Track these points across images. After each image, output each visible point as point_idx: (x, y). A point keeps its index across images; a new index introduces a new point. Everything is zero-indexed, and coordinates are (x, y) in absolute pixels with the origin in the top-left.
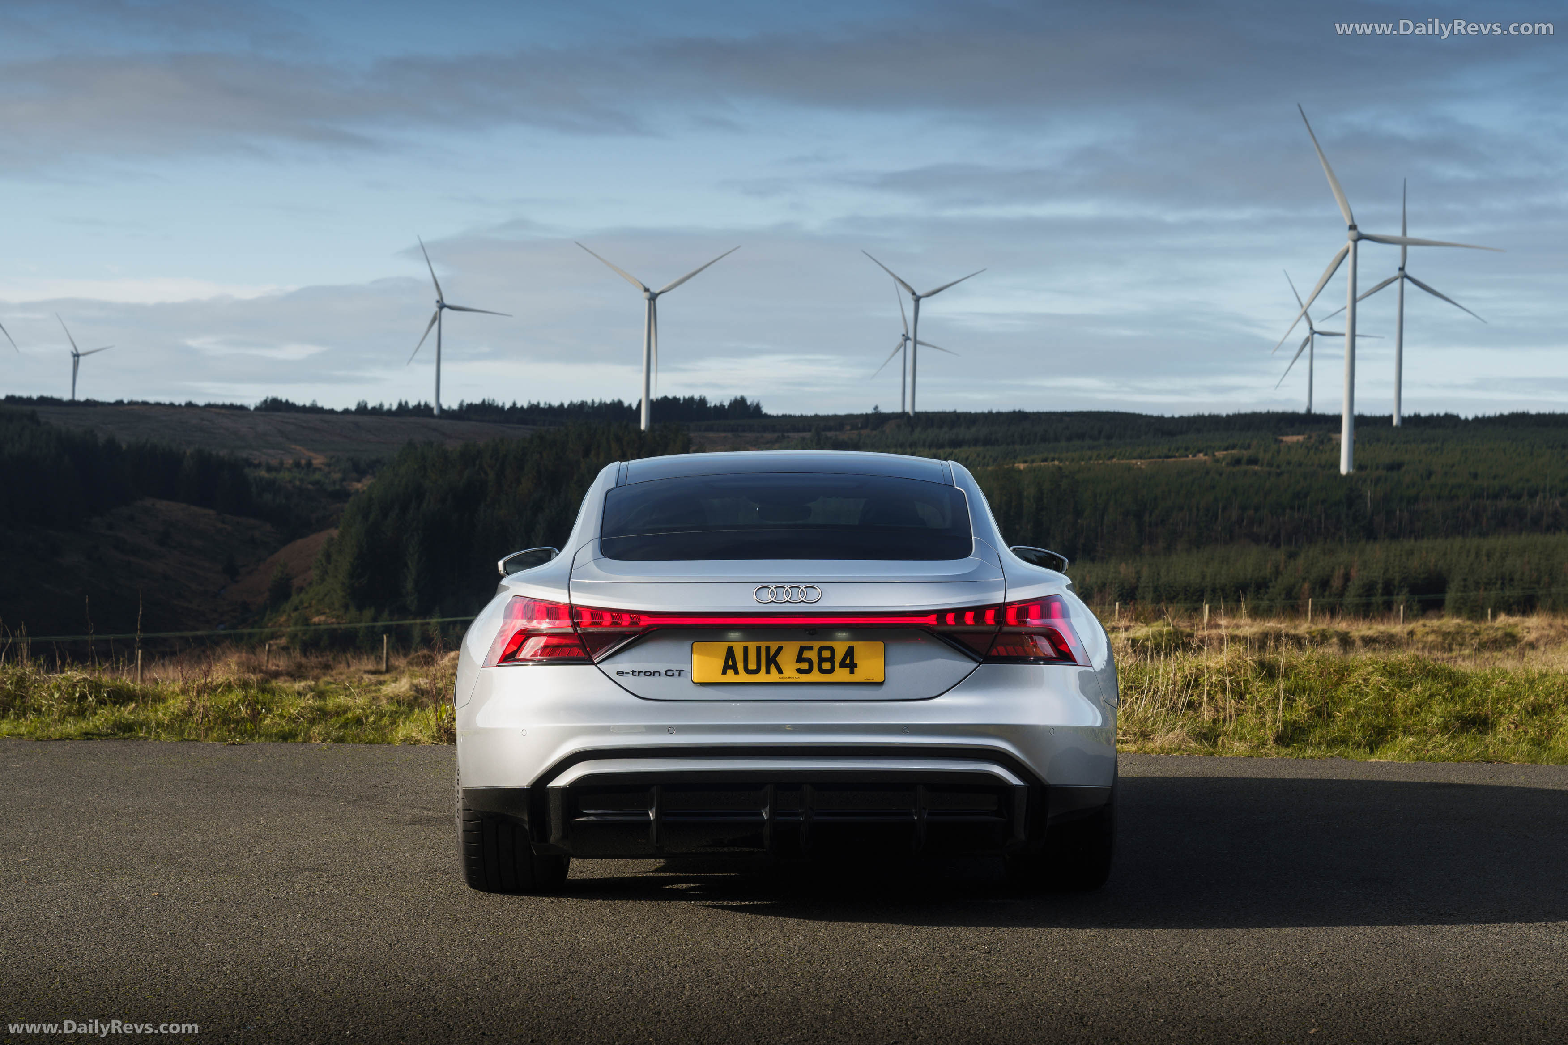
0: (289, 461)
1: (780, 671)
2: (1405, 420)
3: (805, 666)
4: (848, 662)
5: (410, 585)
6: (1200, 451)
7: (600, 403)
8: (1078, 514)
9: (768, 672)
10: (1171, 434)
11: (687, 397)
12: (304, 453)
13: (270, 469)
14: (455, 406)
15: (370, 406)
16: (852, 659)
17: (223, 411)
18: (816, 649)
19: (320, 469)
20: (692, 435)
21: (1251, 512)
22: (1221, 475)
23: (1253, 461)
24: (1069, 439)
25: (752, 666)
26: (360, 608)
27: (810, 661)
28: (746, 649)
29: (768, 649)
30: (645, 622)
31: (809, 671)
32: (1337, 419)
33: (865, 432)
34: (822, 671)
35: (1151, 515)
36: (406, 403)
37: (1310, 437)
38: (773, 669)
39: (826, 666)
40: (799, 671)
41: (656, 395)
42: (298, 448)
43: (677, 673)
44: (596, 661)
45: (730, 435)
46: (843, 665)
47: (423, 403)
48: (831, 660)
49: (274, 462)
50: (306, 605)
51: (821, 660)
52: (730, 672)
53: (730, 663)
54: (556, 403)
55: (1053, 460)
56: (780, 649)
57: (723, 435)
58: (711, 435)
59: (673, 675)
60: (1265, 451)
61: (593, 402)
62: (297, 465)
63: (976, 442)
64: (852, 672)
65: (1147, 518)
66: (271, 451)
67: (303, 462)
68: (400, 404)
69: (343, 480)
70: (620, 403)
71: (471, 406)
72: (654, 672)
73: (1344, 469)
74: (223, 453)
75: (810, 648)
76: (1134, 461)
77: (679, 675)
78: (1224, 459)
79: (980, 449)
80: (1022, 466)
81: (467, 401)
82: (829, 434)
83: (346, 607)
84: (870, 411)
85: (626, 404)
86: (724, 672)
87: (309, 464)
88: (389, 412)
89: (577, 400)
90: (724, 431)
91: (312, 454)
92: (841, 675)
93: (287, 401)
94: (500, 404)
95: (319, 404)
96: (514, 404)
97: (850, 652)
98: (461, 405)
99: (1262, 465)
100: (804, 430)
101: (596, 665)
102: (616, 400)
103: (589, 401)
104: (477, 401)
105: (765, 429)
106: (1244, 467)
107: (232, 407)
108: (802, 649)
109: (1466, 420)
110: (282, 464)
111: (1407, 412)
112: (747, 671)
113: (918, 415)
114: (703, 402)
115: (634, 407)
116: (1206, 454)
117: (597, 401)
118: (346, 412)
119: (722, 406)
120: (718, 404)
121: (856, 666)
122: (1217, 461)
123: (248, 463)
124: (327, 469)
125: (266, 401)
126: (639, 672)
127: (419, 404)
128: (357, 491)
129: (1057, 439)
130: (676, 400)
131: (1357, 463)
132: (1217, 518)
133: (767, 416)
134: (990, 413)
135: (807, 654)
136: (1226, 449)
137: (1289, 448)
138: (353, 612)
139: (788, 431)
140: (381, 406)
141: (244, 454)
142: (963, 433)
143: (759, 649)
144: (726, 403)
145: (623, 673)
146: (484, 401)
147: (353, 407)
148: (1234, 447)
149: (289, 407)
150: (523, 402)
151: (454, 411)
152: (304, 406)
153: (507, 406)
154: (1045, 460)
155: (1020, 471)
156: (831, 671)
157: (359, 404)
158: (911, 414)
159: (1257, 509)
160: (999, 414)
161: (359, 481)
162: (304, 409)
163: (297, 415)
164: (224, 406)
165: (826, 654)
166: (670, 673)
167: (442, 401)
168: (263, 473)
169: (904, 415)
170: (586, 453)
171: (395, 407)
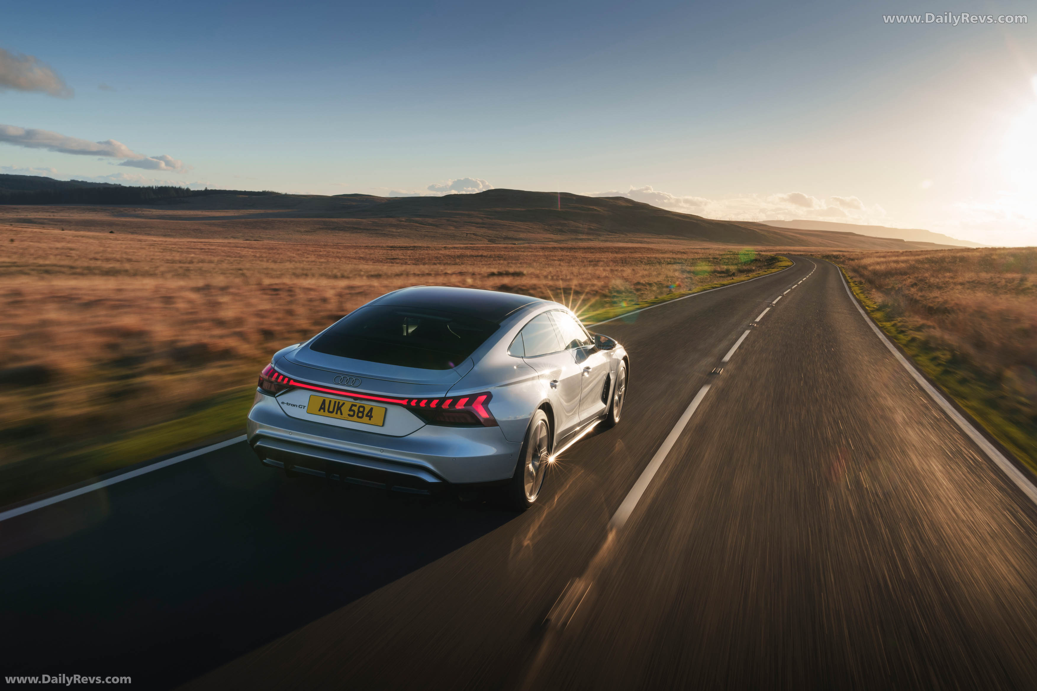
1: (341, 414)
3: (352, 413)
4: (369, 414)
9: (337, 413)
16: (371, 414)
18: (358, 406)
25: (331, 410)
27: (354, 411)
28: (330, 401)
29: (339, 403)
30: (291, 383)
31: (353, 416)
34: (358, 417)
38: (339, 411)
39: (360, 415)
40: (349, 415)
43: (303, 407)
44: (276, 396)
46: (367, 416)
48: (363, 412)
51: (359, 412)
52: (322, 410)
53: (323, 407)
56: (344, 404)
59: (301, 408)
64: (370, 419)
72: (295, 405)
75: (356, 406)
77: (304, 408)
86: (319, 411)
92: (366, 419)
97: (371, 409)
101: (276, 397)
108: (353, 405)
112: (329, 412)
121: (372, 417)
126: (290, 404)
135: (353, 408)
143: (335, 402)
145: (284, 403)
156: (361, 417)
165: (361, 409)
166: (300, 407)
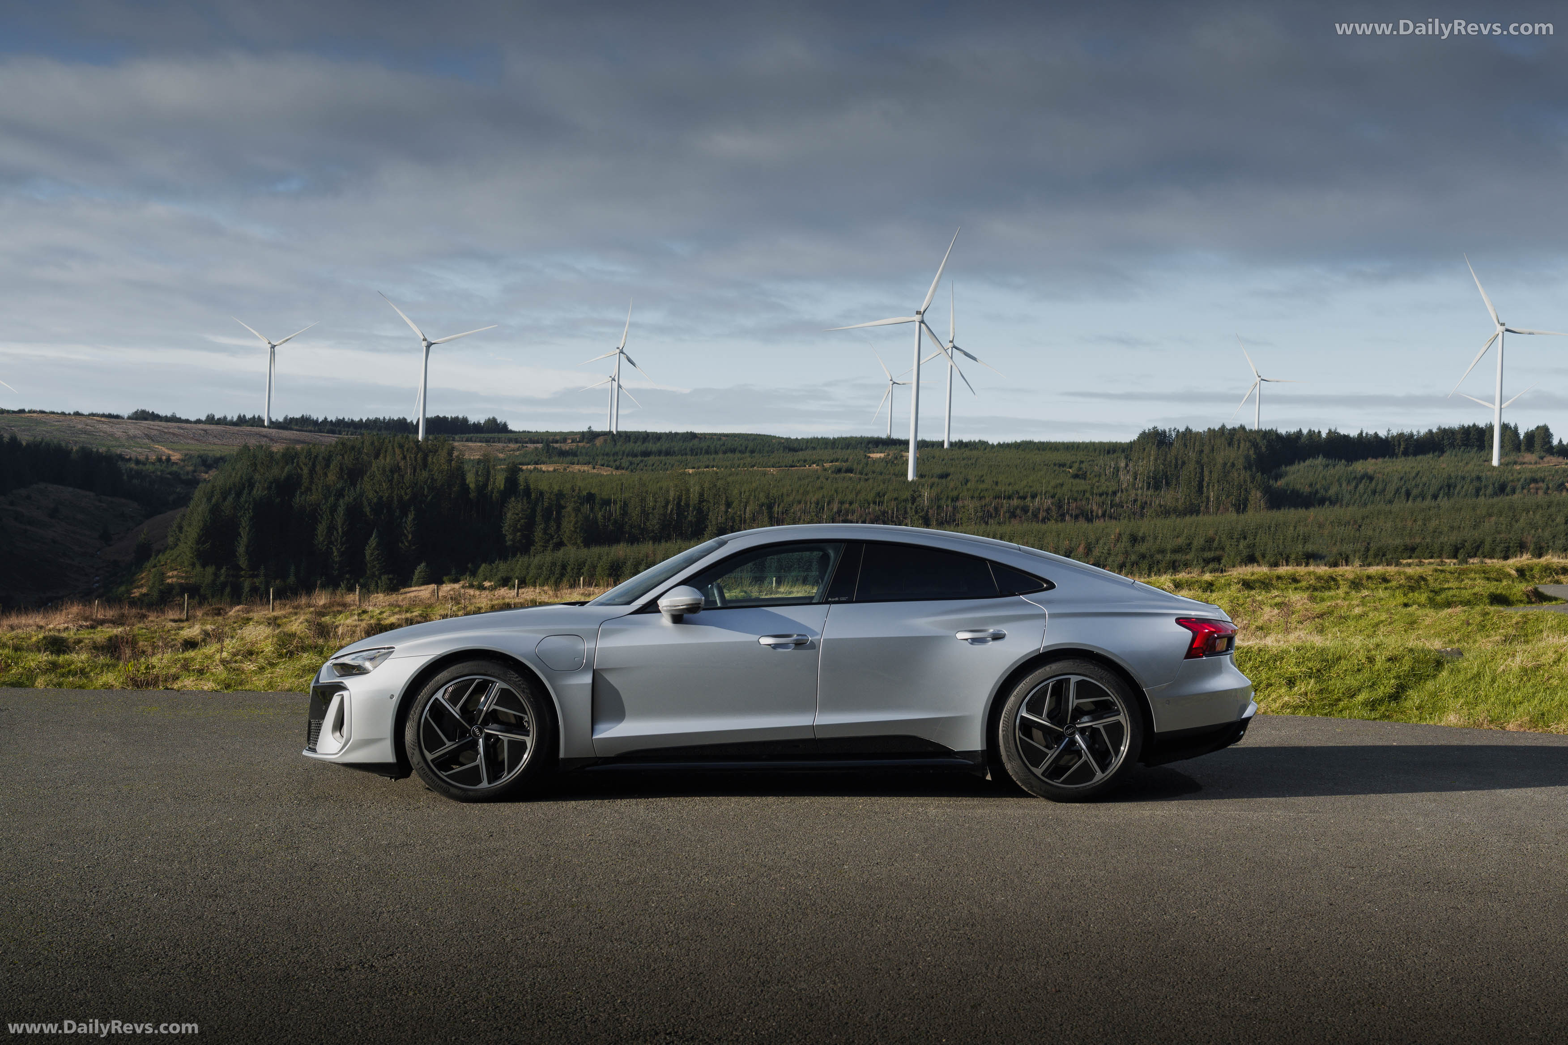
0: (153, 457)
2: (951, 444)
5: (241, 550)
6: (814, 463)
7: (390, 419)
8: (728, 505)
10: (795, 450)
11: (453, 416)
12: (165, 450)
13: (138, 462)
14: (281, 419)
15: (216, 417)
17: (103, 419)
19: (176, 463)
20: (456, 444)
21: (847, 506)
22: (827, 479)
23: (849, 470)
24: (725, 452)
26: (204, 566)
32: (906, 443)
33: (581, 444)
35: (779, 506)
36: (244, 416)
37: (888, 455)
41: (430, 414)
42: (160, 447)
45: (484, 444)
47: (256, 417)
49: (142, 458)
50: (162, 563)
54: (356, 419)
55: (713, 467)
57: (479, 444)
58: (470, 444)
60: (858, 464)
61: (384, 418)
62: (160, 460)
63: (660, 453)
65: (776, 509)
66: (139, 450)
67: (164, 458)
68: (239, 417)
69: (195, 471)
70: (405, 419)
71: (292, 419)
73: (910, 477)
74: (102, 450)
76: (768, 469)
78: (830, 468)
79: (663, 458)
80: (691, 471)
81: (290, 416)
82: (556, 445)
83: (193, 565)
84: (585, 429)
85: (409, 421)
87: (168, 459)
88: (233, 423)
89: (372, 417)
90: (480, 442)
91: (170, 452)
93: (153, 412)
94: (315, 419)
95: (178, 416)
96: (326, 419)
98: (286, 418)
99: (856, 473)
100: (538, 443)
102: (401, 417)
103: (382, 418)
104: (298, 415)
105: (510, 441)
106: (843, 475)
107: (110, 416)
109: (993, 445)
110: (147, 459)
111: (955, 438)
113: (619, 434)
114: (465, 420)
115: (415, 423)
116: (817, 465)
117: (387, 418)
118: (198, 421)
119: (479, 424)
120: (476, 422)
122: (825, 470)
123: (121, 457)
124: (182, 463)
125: (136, 412)
127: (254, 417)
128: (205, 480)
129: (716, 452)
130: (445, 418)
131: (920, 474)
132: (823, 509)
133: (511, 432)
134: (670, 433)
136: (832, 462)
137: (875, 461)
138: (198, 568)
139: (527, 443)
140: (225, 418)
141: (119, 451)
142: (651, 446)
144: (482, 422)
146: (303, 416)
147: (203, 418)
148: (837, 460)
149: (155, 417)
150: (332, 418)
151: (280, 423)
152: (166, 416)
153: (320, 420)
154: (707, 467)
155: (690, 474)
157: (208, 416)
158: (615, 433)
159: (851, 503)
160: (676, 434)
161: (207, 473)
162: (167, 419)
163: (160, 423)
164: (103, 416)
167: (271, 416)
168: (133, 465)
169: (610, 432)
170: (377, 456)
171: (235, 419)
